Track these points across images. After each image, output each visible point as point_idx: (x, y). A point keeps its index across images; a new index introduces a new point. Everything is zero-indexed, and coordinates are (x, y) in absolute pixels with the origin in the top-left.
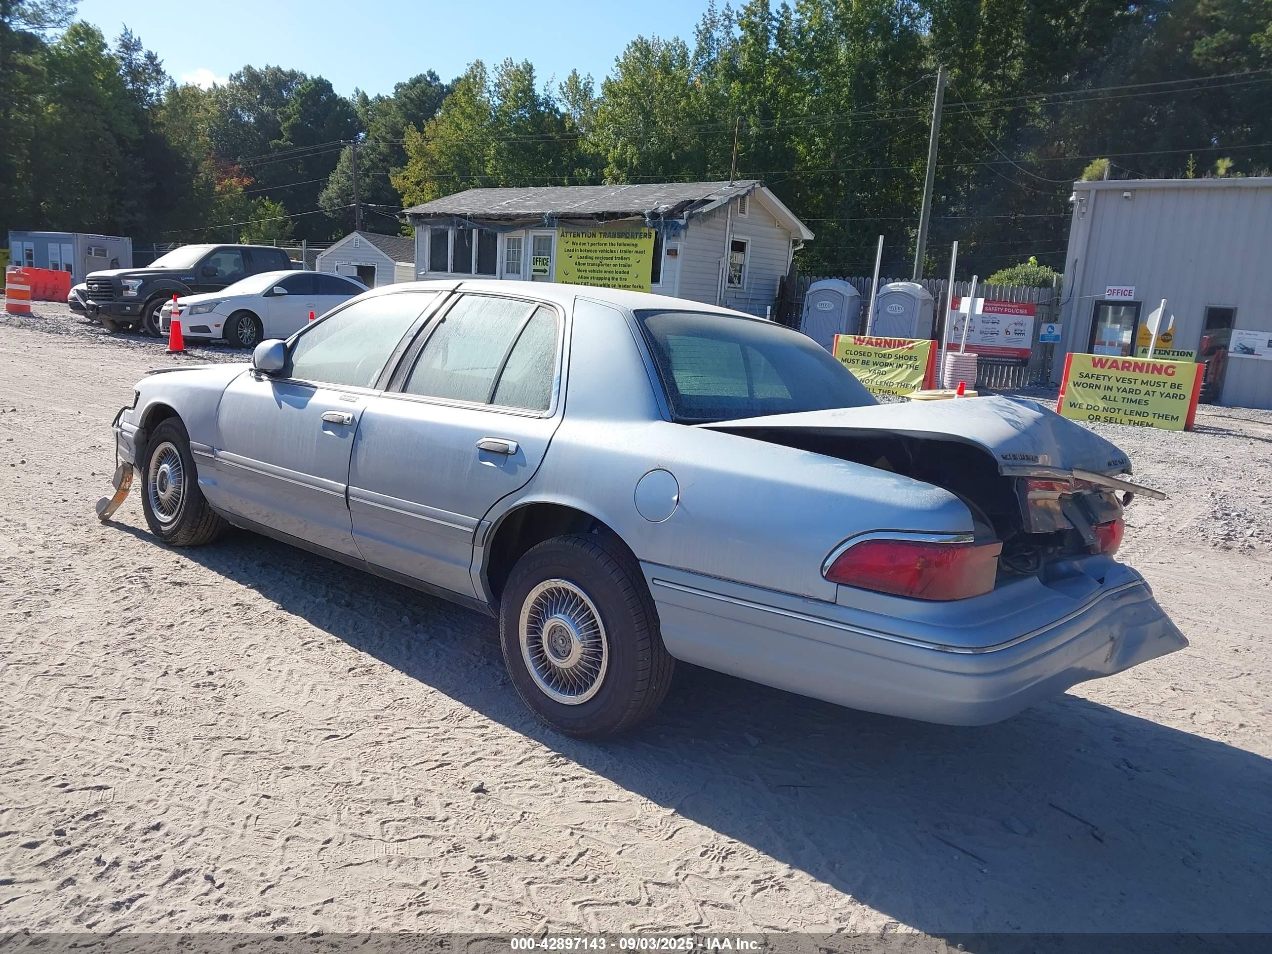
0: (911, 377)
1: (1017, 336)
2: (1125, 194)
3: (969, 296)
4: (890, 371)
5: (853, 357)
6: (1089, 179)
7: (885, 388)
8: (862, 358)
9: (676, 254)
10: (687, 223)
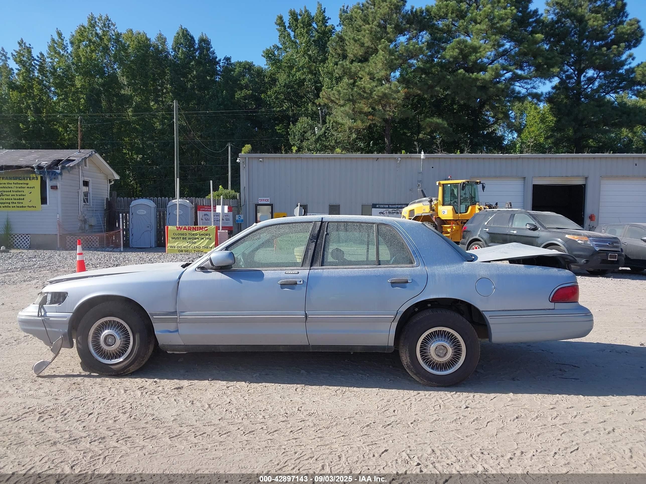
0: (209, 244)
1: (227, 221)
2: (260, 160)
3: (220, 205)
4: (198, 242)
5: (177, 236)
6: (245, 153)
7: (197, 249)
8: (182, 236)
9: (57, 188)
10: (61, 172)
